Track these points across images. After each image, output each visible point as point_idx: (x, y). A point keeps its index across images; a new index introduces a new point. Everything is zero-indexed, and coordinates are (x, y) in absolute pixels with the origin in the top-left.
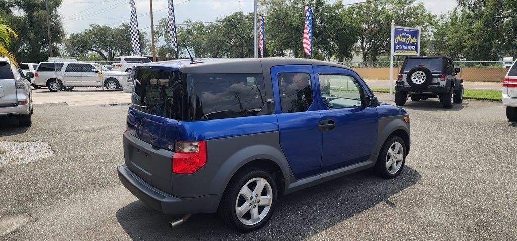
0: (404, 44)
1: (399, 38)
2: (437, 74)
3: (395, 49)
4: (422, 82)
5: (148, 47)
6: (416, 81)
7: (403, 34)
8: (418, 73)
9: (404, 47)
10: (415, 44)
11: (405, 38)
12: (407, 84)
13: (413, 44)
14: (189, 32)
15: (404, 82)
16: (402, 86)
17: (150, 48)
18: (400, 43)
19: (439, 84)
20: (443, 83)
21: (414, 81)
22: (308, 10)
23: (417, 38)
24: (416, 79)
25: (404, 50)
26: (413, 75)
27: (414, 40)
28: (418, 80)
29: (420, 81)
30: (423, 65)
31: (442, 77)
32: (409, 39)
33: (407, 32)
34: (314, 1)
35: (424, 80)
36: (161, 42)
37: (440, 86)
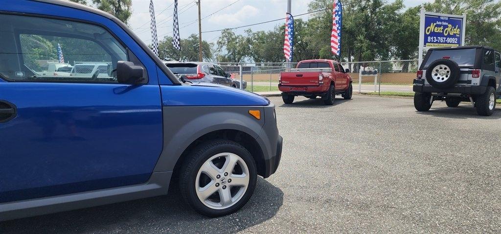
0: (441, 35)
1: (432, 27)
2: (467, 70)
3: (426, 42)
4: (446, 79)
5: (215, 57)
6: (439, 78)
7: (440, 23)
8: (441, 68)
9: (441, 39)
10: (457, 36)
11: (442, 28)
12: (426, 83)
13: (454, 36)
14: (249, 41)
15: (424, 80)
16: (421, 85)
17: (217, 58)
18: (433, 34)
19: (469, 82)
20: (476, 81)
21: (435, 78)
22: (337, 4)
23: (460, 27)
24: (438, 76)
25: (440, 43)
26: (434, 70)
27: (456, 31)
28: (441, 78)
29: (443, 79)
30: (449, 58)
31: (475, 73)
32: (449, 29)
33: (445, 21)
34: (372, 2)
35: (449, 76)
36: (224, 52)
37: (472, 84)
